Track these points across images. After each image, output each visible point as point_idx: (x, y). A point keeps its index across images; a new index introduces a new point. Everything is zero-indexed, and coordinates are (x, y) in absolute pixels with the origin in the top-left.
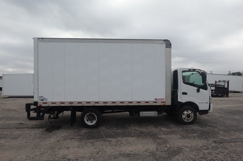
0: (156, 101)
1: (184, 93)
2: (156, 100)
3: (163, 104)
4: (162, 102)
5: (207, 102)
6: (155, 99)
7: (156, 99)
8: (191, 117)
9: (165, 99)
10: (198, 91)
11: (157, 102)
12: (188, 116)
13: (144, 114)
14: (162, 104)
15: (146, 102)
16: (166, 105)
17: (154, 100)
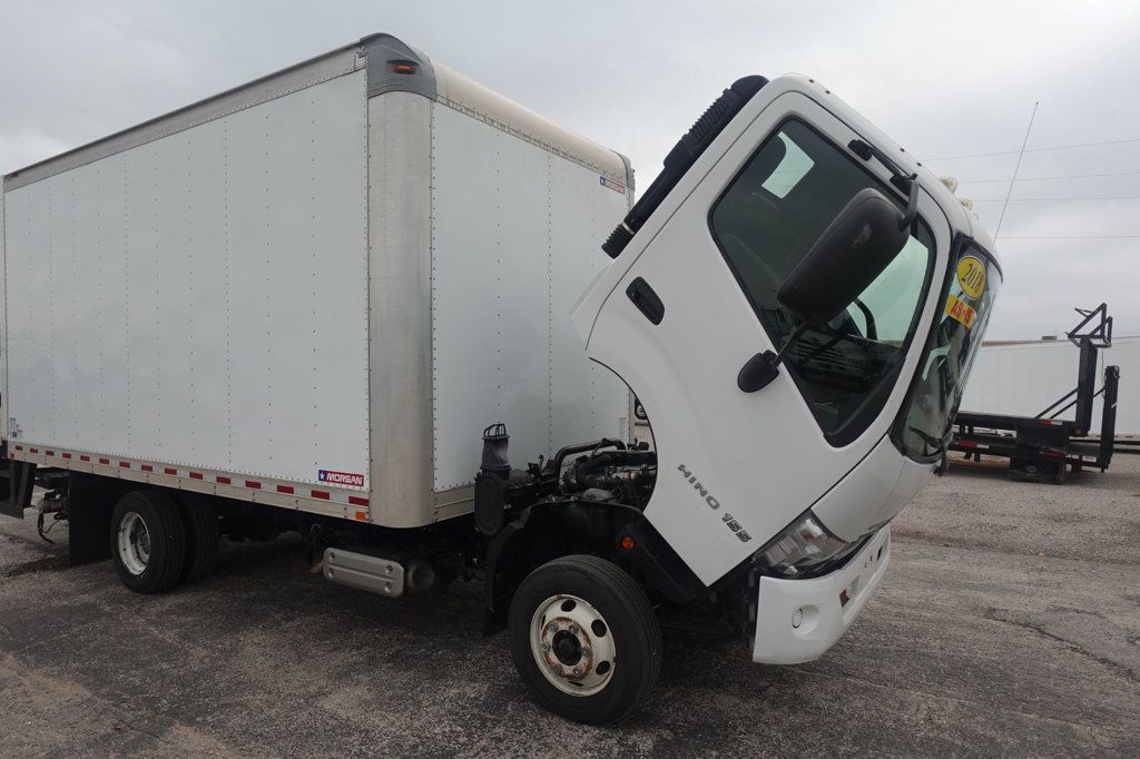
0: (325, 484)
2: (322, 476)
3: (359, 515)
4: (353, 500)
6: (320, 472)
7: (325, 473)
9: (366, 477)
11: (326, 496)
12: (568, 646)
14: (352, 513)
15: (281, 489)
16: (375, 523)
17: (314, 479)
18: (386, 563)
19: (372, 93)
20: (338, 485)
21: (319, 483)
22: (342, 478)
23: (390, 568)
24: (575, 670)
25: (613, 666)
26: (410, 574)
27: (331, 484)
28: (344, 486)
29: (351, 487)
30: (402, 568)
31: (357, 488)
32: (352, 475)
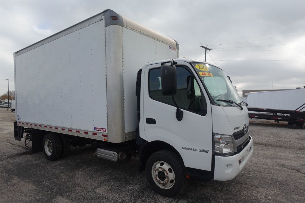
0: (96, 131)
1: (151, 121)
2: (95, 129)
3: (105, 139)
4: (103, 135)
5: (206, 149)
6: (95, 128)
7: (96, 128)
8: (166, 179)
9: (107, 129)
10: (179, 116)
11: (96, 134)
12: (162, 175)
13: (102, 153)
14: (103, 139)
15: (85, 133)
16: (109, 141)
17: (93, 130)
18: (113, 152)
19: (106, 26)
20: (99, 131)
21: (95, 131)
22: (100, 129)
23: (114, 154)
24: (164, 182)
25: (174, 181)
26: (119, 155)
27: (98, 131)
28: (101, 132)
29: (103, 132)
30: (117, 154)
31: (104, 132)
32: (103, 129)
